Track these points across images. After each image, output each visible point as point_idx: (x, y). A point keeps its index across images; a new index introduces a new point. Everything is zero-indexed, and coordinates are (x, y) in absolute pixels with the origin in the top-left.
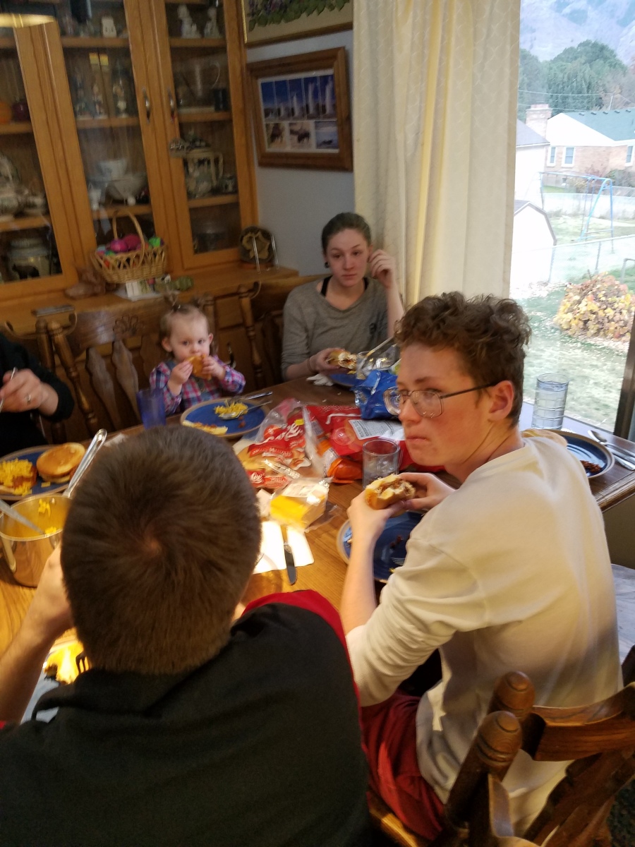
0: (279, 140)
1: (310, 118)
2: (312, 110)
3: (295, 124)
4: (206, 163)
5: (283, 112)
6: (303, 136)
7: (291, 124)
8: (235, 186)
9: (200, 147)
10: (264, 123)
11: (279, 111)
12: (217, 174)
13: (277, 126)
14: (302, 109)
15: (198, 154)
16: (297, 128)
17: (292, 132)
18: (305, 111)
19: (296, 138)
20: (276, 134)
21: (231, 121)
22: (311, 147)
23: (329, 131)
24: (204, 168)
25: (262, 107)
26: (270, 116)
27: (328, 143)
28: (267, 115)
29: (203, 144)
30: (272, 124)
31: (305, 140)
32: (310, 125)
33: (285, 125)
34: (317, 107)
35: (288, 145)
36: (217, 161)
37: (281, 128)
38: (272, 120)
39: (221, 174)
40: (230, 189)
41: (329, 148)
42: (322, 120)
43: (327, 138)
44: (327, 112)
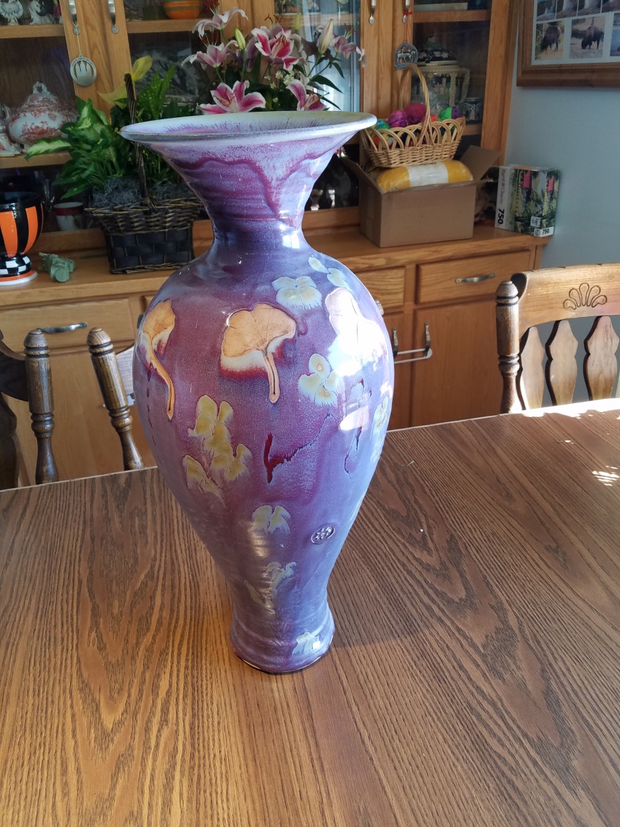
1: (607, 9)
3: (584, 20)
4: (444, 80)
6: (591, 39)
7: (575, 22)
8: (480, 115)
9: (440, 59)
10: (535, 23)
12: (459, 97)
13: (554, 26)
15: (435, 68)
16: (582, 27)
17: (575, 34)
18: (602, 2)
19: (579, 41)
21: (488, 23)
22: (603, 54)
24: (442, 89)
26: (547, 13)
28: (540, 12)
29: (445, 55)
32: (607, 21)
35: (565, 53)
36: (460, 79)
37: (559, 28)
38: (549, 17)
39: (464, 96)
40: (472, 117)
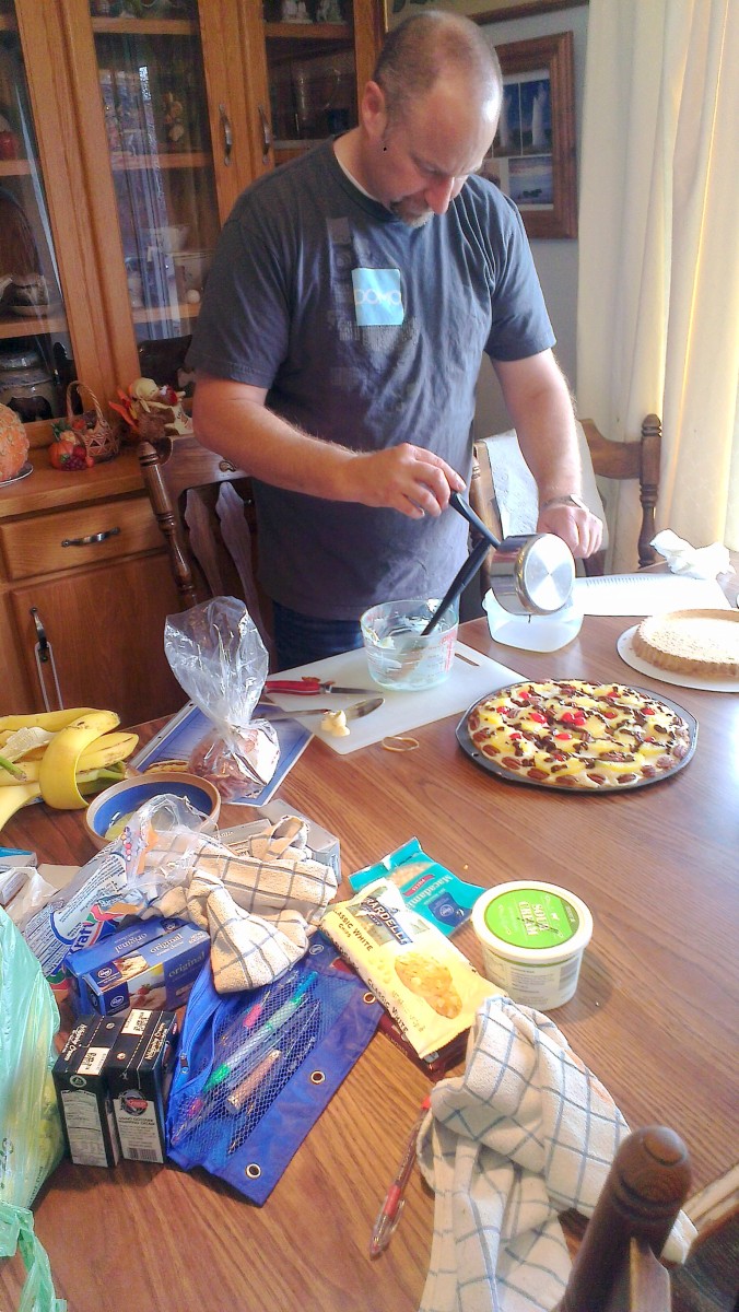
1: (501, 153)
2: (505, 141)
23: (537, 174)
27: (534, 195)
32: (502, 166)
34: (515, 137)
41: (533, 203)
42: (522, 156)
43: (531, 187)
44: (534, 142)
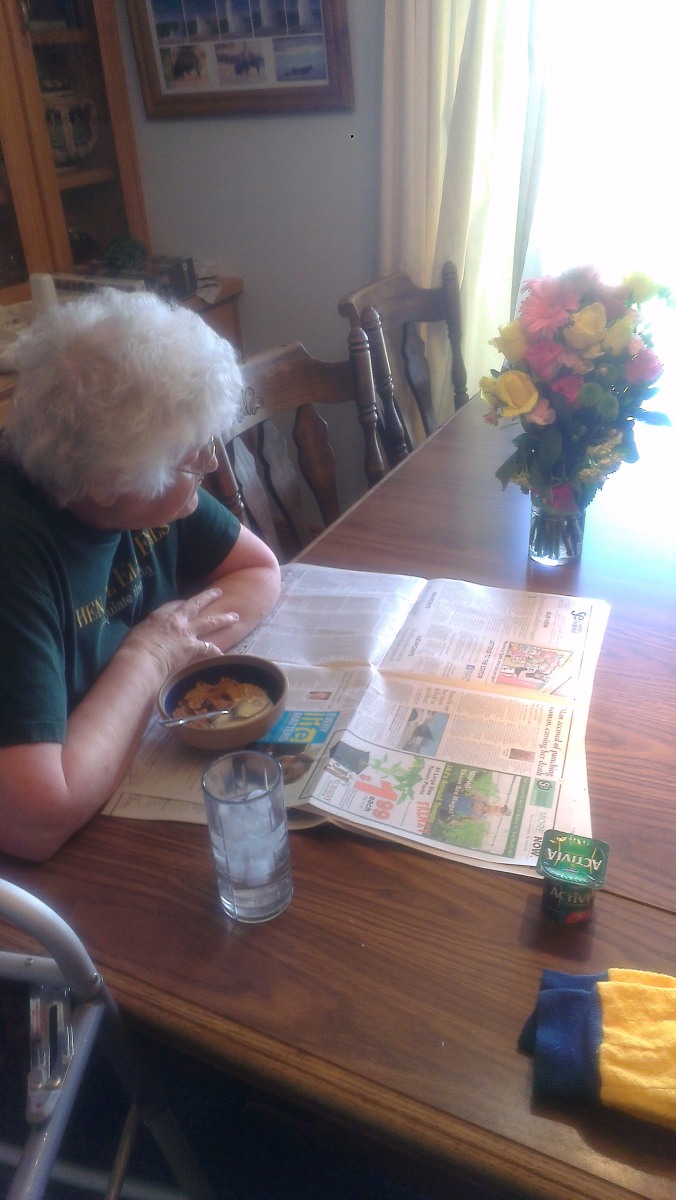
0: (194, 72)
1: (266, 33)
2: (266, 21)
5: (201, 27)
6: (247, 64)
7: (218, 47)
10: (157, 47)
11: (192, 27)
13: (187, 51)
14: (246, 20)
16: (231, 52)
17: (222, 59)
18: (253, 25)
19: (231, 67)
20: (185, 64)
22: (267, 79)
23: (309, 51)
25: (152, 21)
26: (172, 35)
27: (304, 72)
28: (163, 34)
30: (174, 47)
31: (253, 70)
32: (264, 46)
33: (207, 49)
34: (278, 17)
35: (212, 77)
37: (196, 53)
38: (175, 43)
41: (303, 79)
42: (288, 36)
43: (303, 64)
44: (301, 22)
